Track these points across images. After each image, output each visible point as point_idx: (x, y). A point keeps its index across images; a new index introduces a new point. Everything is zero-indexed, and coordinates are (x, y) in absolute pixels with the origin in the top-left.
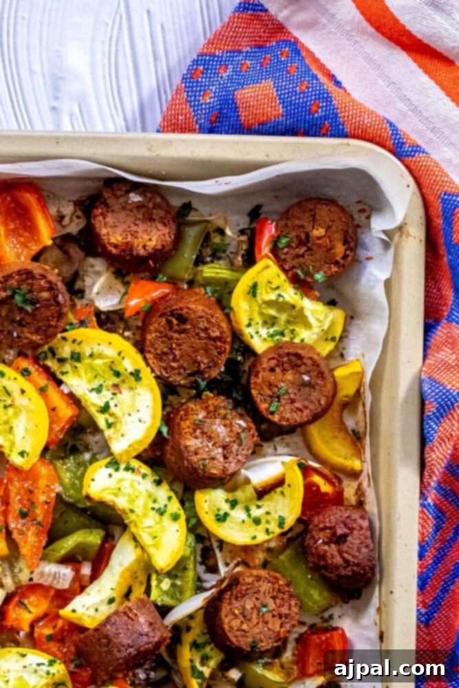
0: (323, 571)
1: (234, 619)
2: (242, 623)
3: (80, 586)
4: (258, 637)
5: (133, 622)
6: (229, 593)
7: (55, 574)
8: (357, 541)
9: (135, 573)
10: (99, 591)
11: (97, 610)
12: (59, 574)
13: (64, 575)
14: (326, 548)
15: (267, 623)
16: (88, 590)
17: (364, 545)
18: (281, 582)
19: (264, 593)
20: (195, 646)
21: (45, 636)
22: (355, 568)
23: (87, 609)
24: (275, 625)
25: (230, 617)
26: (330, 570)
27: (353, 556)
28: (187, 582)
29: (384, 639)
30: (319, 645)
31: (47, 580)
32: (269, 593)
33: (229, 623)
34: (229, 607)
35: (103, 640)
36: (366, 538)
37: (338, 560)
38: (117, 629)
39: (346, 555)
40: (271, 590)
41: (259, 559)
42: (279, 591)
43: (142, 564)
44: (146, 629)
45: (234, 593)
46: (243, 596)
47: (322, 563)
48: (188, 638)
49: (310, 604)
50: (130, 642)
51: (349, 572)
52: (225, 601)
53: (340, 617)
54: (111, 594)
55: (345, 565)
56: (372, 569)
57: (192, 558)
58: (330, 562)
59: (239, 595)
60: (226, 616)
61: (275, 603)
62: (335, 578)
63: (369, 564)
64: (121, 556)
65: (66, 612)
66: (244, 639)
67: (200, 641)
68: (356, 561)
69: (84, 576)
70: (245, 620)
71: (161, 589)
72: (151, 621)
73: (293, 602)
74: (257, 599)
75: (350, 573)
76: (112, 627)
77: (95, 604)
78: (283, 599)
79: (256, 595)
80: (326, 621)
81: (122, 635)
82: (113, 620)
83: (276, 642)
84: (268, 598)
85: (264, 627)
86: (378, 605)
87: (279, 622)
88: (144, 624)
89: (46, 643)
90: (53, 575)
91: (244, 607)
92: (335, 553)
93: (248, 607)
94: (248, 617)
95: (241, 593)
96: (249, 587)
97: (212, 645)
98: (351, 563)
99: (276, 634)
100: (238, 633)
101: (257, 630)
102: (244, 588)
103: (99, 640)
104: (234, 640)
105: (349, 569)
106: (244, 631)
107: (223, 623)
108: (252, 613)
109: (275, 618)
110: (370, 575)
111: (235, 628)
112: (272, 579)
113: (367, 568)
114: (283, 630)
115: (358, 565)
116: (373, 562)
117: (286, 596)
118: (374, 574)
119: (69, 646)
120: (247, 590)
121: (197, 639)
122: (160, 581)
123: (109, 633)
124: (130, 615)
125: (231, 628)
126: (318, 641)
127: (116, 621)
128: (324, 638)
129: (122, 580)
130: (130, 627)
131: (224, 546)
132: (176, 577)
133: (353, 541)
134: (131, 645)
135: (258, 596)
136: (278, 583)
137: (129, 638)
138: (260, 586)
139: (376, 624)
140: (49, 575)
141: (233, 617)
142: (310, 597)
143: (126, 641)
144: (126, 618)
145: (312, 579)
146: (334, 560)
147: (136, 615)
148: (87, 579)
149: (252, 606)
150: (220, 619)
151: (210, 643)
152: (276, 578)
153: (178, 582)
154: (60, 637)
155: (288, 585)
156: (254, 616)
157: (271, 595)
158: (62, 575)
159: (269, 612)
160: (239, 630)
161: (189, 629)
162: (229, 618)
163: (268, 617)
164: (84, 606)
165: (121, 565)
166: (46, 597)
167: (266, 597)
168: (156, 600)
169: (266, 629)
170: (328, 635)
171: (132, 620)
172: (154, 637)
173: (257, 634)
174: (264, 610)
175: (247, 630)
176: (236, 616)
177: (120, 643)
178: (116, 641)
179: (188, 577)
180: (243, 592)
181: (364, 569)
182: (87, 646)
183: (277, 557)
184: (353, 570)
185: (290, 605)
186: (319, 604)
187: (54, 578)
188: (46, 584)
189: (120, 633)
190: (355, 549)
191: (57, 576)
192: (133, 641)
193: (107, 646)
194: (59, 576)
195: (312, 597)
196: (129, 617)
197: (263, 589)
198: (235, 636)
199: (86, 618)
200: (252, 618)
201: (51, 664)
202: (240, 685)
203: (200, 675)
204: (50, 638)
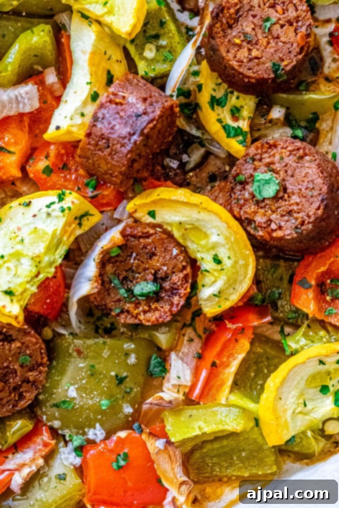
1: (239, 50)
2: (250, 50)
3: (53, 98)
4: (276, 57)
5: (123, 107)
6: (218, 25)
7: (17, 98)
9: (105, 53)
10: (76, 93)
11: (83, 115)
13: (27, 93)
15: (278, 37)
16: (63, 99)
19: (259, 6)
20: (215, 102)
21: (41, 172)
23: (72, 119)
24: (288, 34)
28: (172, 37)
31: (11, 108)
32: (264, 4)
33: (235, 57)
34: (226, 40)
35: (100, 143)
38: (110, 123)
43: (107, 41)
44: (141, 107)
45: (224, 21)
46: (237, 20)
48: (204, 98)
50: (128, 129)
52: (218, 35)
54: (91, 90)
59: (231, 22)
60: (228, 52)
61: (277, 11)
64: (80, 43)
65: (50, 134)
66: (261, 67)
67: (219, 94)
69: (52, 85)
70: (252, 45)
71: (146, 59)
72: (144, 96)
74: (254, 16)
76: (103, 123)
77: (76, 110)
79: (251, 13)
81: (117, 127)
82: (100, 115)
83: (300, 53)
84: (266, 9)
85: (277, 43)
87: (292, 29)
88: (137, 103)
89: (48, 179)
90: (14, 100)
91: (243, 33)
93: (248, 29)
94: (254, 41)
95: (232, 18)
96: (238, 6)
97: (235, 94)
99: (295, 45)
100: (251, 64)
101: (271, 50)
102: (232, 11)
103: (97, 145)
104: (250, 73)
106: (256, 58)
108: (256, 35)
109: (285, 28)
111: (245, 60)
114: (300, 35)
119: (76, 170)
120: (238, 11)
121: (214, 94)
122: (141, 51)
123: (103, 132)
124: (117, 100)
125: (241, 61)
127: (104, 114)
129: (94, 69)
130: (122, 114)
132: (157, 37)
134: (132, 132)
135: (254, 13)
140: (10, 102)
141: (236, 49)
143: (125, 131)
144: (114, 106)
147: (124, 97)
148: (58, 86)
149: (252, 26)
150: (223, 58)
151: (232, 93)
153: (163, 42)
154: (61, 166)
156: (260, 36)
157: (268, 4)
158: (24, 96)
159: (274, 24)
160: (250, 60)
161: (200, 87)
162: (233, 51)
163: (276, 30)
164: (66, 117)
165: (84, 52)
166: (22, 129)
167: (263, 9)
168: (146, 73)
169: (281, 44)
171: (121, 104)
172: (154, 112)
173: (273, 54)
174: (268, 24)
175: (260, 56)
176: (240, 47)
177: (119, 137)
178: (114, 136)
179: (170, 31)
180: (234, 16)
182: (88, 158)
185: (294, 5)
187: (18, 102)
188: (13, 113)
189: (114, 125)
191: (20, 99)
192: (133, 127)
193: (108, 147)
194: (22, 97)
196: (117, 104)
198: (249, 69)
199: (74, 130)
200: (258, 40)
201: (61, 198)
202: (289, 121)
203: (238, 132)
204: (48, 171)
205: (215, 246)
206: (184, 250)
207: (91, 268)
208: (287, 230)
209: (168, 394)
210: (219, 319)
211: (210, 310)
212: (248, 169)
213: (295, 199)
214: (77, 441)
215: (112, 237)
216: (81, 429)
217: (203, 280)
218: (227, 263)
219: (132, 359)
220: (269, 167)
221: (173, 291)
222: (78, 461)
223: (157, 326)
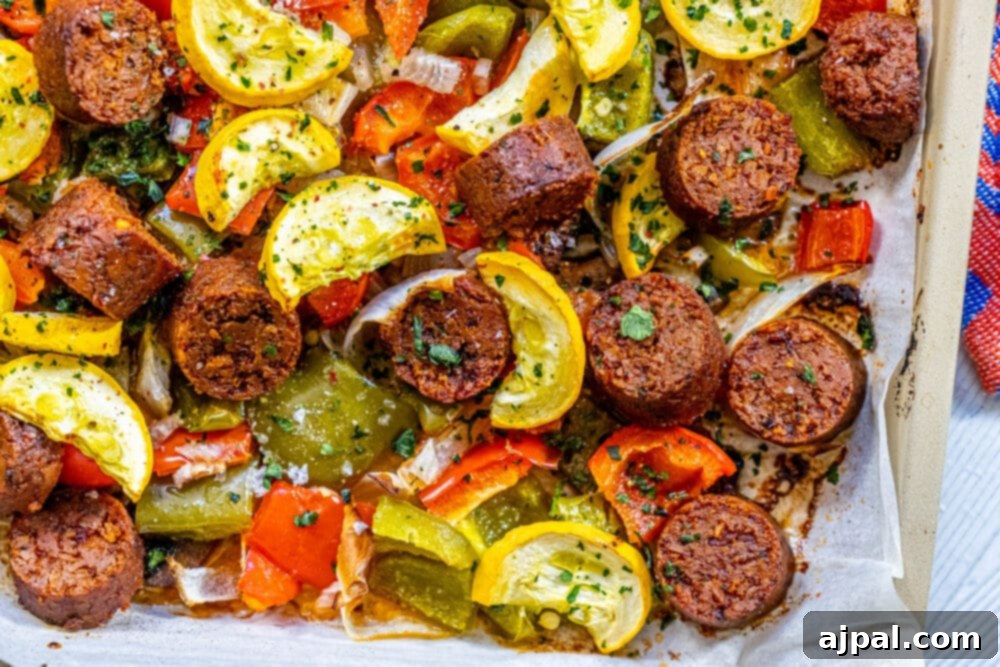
0: (841, 107)
1: (698, 164)
2: (710, 171)
3: (471, 93)
4: (733, 196)
5: (540, 148)
6: (693, 124)
7: (433, 67)
8: (896, 64)
9: (555, 80)
10: (498, 102)
11: (491, 130)
12: (439, 67)
13: (447, 71)
14: (848, 70)
15: (747, 176)
16: (483, 100)
17: (906, 70)
18: (775, 117)
19: (748, 131)
20: (639, 204)
21: (410, 164)
22: (889, 105)
23: (477, 127)
24: (761, 180)
25: (692, 160)
26: (851, 106)
27: (887, 86)
28: (637, 108)
29: (925, 218)
30: (830, 226)
31: (421, 76)
32: (755, 132)
33: (690, 168)
34: (692, 145)
35: (491, 171)
36: (910, 61)
37: (864, 90)
38: (514, 157)
39: (876, 84)
40: (759, 128)
41: (752, 86)
42: (772, 129)
43: (566, 68)
44: (558, 159)
45: (702, 124)
46: (716, 131)
47: (840, 94)
48: (630, 192)
49: (822, 160)
50: (530, 175)
51: (878, 109)
52: (686, 135)
53: (867, 188)
54: (516, 109)
55: (873, 98)
56: (915, 108)
57: (647, 71)
58: (851, 91)
59: (709, 129)
60: (686, 158)
61: (763, 148)
62: (857, 119)
63: (910, 100)
64: (536, 52)
65: (445, 129)
66: (711, 196)
67: (649, 198)
68: (890, 93)
69: (479, 78)
70: (715, 167)
71: (595, 112)
72: (568, 150)
73: (791, 150)
74: (736, 138)
75: (881, 112)
76: (507, 152)
77: (489, 120)
78: (776, 143)
79: (735, 132)
80: (845, 191)
81: (520, 166)
82: (510, 142)
83: (761, 206)
84: (753, 139)
85: (742, 182)
86: (919, 166)
87: (768, 176)
88: (557, 153)
89: (413, 176)
90: (429, 69)
91: (714, 147)
92: (861, 79)
93: (722, 148)
94: (720, 164)
95: (712, 126)
96: (726, 117)
97: (666, 208)
98: (883, 97)
99: (760, 195)
100: (702, 186)
101: (732, 185)
102: (717, 118)
103: (486, 171)
104: (694, 195)
105: (879, 105)
106: (712, 184)
107: (680, 168)
108: (726, 159)
109: (761, 171)
110: (911, 117)
111: (698, 179)
112: (761, 111)
113: (907, 106)
114: (772, 188)
115: (893, 100)
116: (918, 99)
117: (781, 140)
118: (917, 119)
119: (448, 185)
120: (722, 122)
121: (643, 194)
122: (595, 101)
123: (502, 162)
124: (537, 137)
125: (692, 177)
126: (828, 219)
127: (514, 144)
128: (838, 216)
129: (533, 89)
130: (534, 155)
131: (700, 61)
132: (620, 97)
133: (888, 63)
134: (533, 181)
135: (738, 134)
136: (770, 117)
137: (532, 169)
138: (743, 120)
139: (914, 195)
140: (423, 69)
141: (696, 161)
142: (823, 150)
143: (526, 175)
144: (529, 141)
145: (827, 123)
146: (858, 90)
147: (546, 139)
148: (484, 84)
149: (728, 147)
150: (677, 162)
151: (663, 204)
152: (767, 109)
153: (623, 106)
154: (435, 170)
155: (787, 122)
156: (730, 163)
157: (758, 135)
158: (442, 72)
159: (753, 159)
160: (704, 181)
161: (633, 178)
162: (690, 161)
163: (751, 167)
164: (472, 122)
165: (533, 64)
166: (418, 106)
167: (750, 137)
168: (585, 127)
169: (746, 185)
170: (846, 212)
171: (539, 144)
172: (569, 174)
173: (731, 190)
174: (746, 156)
175: (716, 184)
176: (701, 161)
177: (516, 177)
178: (510, 173)
179: (638, 99)
180: (715, 125)
181: (903, 108)
182: (469, 180)
183: (777, 85)
184: (885, 108)
185: (786, 153)
186: (835, 162)
187: (431, 74)
188: (419, 82)
189: (518, 162)
190: (891, 75)
191: (435, 71)
192: (537, 176)
193: (498, 181)
194: (439, 72)
195: (826, 151)
196: (534, 141)
197: (747, 124)
198: (697, 191)
199: (473, 140)
200: (724, 166)
201: (414, 204)
202: (705, 273)
203: (644, 250)
204: (419, 167)
205: (545, 354)
206: (510, 339)
207: (399, 297)
208: (631, 385)
209: (399, 480)
210: (502, 435)
211: (499, 418)
212: (629, 296)
213: (660, 357)
214: (274, 470)
215: (443, 278)
216: (285, 459)
217: (511, 383)
218: (547, 381)
219: (384, 420)
220: (654, 308)
221: (471, 375)
222: (261, 491)
223: (432, 401)
